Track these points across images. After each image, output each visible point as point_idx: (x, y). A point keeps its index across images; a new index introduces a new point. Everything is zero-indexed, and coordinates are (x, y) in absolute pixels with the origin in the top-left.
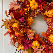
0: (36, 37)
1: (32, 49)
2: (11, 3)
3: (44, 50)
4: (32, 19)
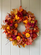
0: (19, 34)
1: (17, 40)
2: (6, 16)
3: (23, 40)
4: (17, 24)
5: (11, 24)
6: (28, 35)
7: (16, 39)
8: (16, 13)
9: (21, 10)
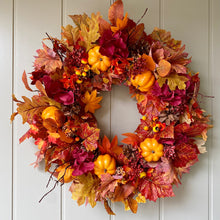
1: (95, 176)
4: (97, 95)
5: (64, 92)
6: (151, 149)
7: (93, 171)
8: (94, 34)
9: (118, 22)
